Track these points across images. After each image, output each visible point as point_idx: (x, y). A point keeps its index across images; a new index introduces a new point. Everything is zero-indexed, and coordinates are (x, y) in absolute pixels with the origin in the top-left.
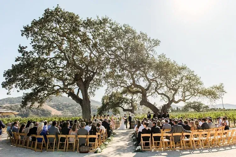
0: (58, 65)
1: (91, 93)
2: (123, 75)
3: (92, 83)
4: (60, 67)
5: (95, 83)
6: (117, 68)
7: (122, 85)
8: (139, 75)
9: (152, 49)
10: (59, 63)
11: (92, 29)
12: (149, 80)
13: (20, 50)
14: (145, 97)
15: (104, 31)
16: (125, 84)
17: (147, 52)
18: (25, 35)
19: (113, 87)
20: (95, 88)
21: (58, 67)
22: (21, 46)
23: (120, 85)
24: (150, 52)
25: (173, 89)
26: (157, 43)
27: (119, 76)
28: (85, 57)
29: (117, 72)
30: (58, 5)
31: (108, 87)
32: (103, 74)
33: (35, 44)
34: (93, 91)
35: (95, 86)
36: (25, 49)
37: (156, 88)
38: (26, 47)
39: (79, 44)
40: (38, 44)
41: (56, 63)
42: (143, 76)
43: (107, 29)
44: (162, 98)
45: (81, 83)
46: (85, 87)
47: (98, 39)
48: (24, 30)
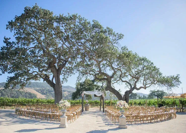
0: (36, 54)
1: (64, 79)
2: (92, 64)
3: (66, 70)
4: (38, 56)
5: (68, 71)
6: (87, 58)
7: (91, 73)
8: (106, 65)
9: (116, 42)
10: (38, 53)
11: (64, 24)
12: (114, 69)
13: (5, 41)
14: (109, 83)
15: (75, 25)
16: (94, 72)
17: (112, 44)
18: (9, 28)
19: (83, 75)
20: (68, 75)
21: (36, 56)
22: (6, 38)
23: (89, 73)
24: (115, 45)
25: (135, 78)
26: (121, 37)
27: (89, 65)
28: (59, 48)
29: (87, 62)
30: (36, 4)
31: (79, 75)
32: (75, 63)
33: (17, 36)
34: (66, 77)
35: (68, 73)
36: (8, 40)
37: (121, 76)
38: (10, 38)
39: (54, 36)
40: (20, 36)
41: (35, 52)
42: (109, 66)
43: (76, 23)
44: (126, 85)
45: (54, 70)
46: (58, 74)
47: (70, 33)
48: (8, 24)
